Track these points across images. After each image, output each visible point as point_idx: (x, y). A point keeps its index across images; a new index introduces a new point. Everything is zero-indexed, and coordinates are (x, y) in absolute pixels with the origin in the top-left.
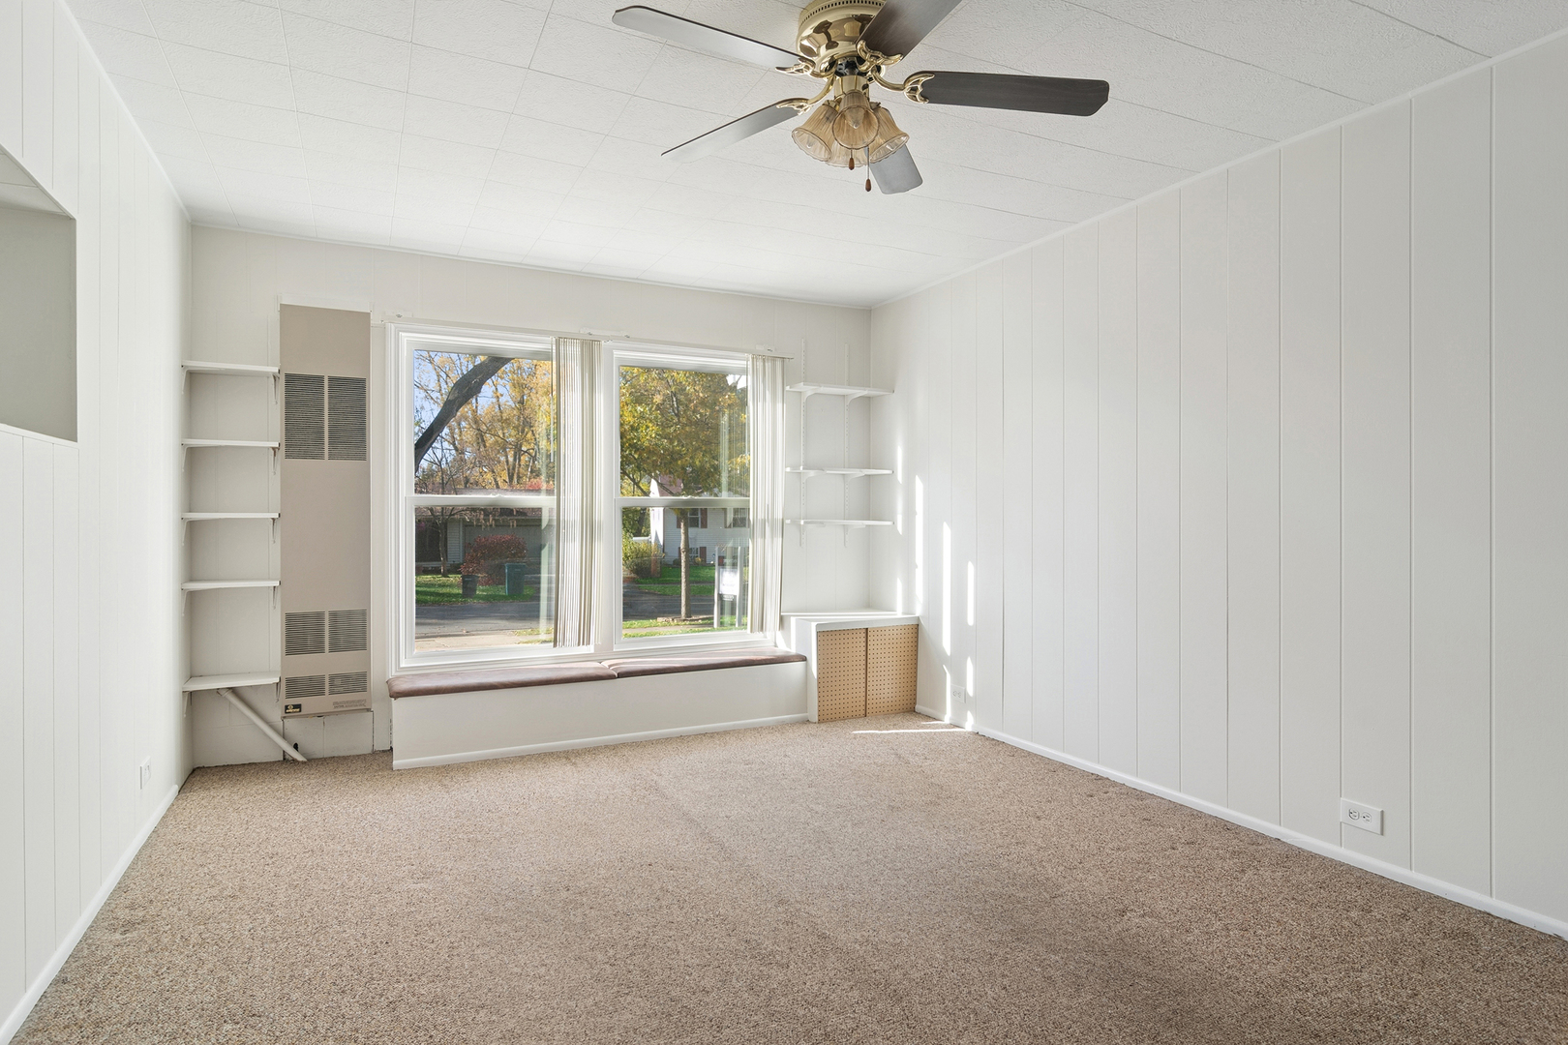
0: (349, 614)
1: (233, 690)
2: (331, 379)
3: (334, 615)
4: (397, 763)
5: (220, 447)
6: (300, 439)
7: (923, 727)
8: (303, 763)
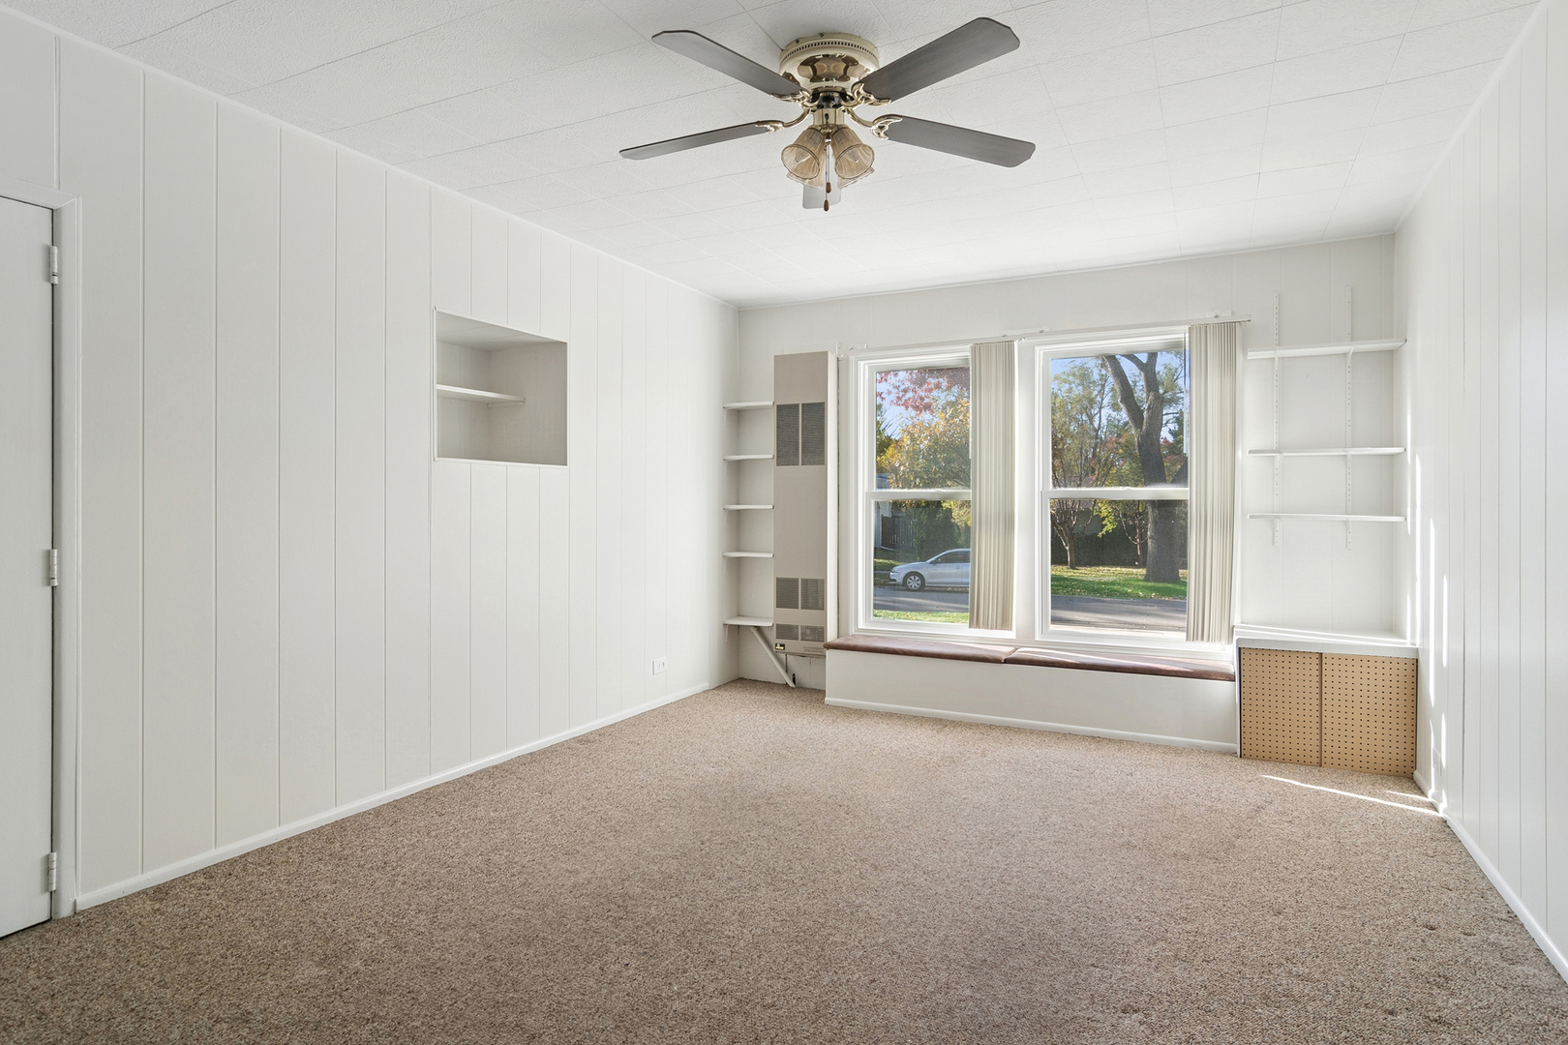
0: (816, 581)
1: (759, 629)
2: (803, 405)
3: (805, 581)
4: (827, 699)
5: (751, 460)
6: (786, 454)
7: (1396, 799)
8: (792, 688)
